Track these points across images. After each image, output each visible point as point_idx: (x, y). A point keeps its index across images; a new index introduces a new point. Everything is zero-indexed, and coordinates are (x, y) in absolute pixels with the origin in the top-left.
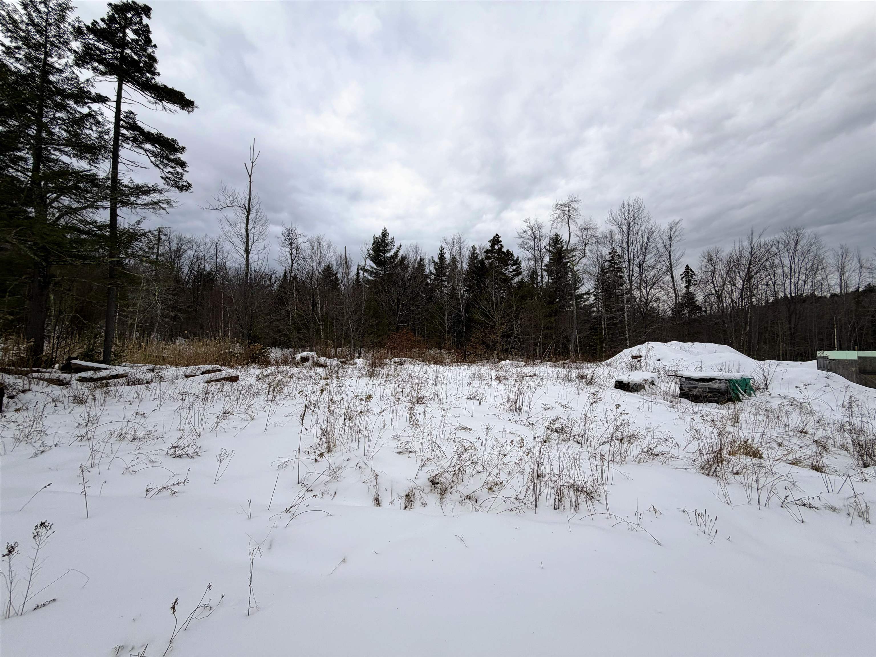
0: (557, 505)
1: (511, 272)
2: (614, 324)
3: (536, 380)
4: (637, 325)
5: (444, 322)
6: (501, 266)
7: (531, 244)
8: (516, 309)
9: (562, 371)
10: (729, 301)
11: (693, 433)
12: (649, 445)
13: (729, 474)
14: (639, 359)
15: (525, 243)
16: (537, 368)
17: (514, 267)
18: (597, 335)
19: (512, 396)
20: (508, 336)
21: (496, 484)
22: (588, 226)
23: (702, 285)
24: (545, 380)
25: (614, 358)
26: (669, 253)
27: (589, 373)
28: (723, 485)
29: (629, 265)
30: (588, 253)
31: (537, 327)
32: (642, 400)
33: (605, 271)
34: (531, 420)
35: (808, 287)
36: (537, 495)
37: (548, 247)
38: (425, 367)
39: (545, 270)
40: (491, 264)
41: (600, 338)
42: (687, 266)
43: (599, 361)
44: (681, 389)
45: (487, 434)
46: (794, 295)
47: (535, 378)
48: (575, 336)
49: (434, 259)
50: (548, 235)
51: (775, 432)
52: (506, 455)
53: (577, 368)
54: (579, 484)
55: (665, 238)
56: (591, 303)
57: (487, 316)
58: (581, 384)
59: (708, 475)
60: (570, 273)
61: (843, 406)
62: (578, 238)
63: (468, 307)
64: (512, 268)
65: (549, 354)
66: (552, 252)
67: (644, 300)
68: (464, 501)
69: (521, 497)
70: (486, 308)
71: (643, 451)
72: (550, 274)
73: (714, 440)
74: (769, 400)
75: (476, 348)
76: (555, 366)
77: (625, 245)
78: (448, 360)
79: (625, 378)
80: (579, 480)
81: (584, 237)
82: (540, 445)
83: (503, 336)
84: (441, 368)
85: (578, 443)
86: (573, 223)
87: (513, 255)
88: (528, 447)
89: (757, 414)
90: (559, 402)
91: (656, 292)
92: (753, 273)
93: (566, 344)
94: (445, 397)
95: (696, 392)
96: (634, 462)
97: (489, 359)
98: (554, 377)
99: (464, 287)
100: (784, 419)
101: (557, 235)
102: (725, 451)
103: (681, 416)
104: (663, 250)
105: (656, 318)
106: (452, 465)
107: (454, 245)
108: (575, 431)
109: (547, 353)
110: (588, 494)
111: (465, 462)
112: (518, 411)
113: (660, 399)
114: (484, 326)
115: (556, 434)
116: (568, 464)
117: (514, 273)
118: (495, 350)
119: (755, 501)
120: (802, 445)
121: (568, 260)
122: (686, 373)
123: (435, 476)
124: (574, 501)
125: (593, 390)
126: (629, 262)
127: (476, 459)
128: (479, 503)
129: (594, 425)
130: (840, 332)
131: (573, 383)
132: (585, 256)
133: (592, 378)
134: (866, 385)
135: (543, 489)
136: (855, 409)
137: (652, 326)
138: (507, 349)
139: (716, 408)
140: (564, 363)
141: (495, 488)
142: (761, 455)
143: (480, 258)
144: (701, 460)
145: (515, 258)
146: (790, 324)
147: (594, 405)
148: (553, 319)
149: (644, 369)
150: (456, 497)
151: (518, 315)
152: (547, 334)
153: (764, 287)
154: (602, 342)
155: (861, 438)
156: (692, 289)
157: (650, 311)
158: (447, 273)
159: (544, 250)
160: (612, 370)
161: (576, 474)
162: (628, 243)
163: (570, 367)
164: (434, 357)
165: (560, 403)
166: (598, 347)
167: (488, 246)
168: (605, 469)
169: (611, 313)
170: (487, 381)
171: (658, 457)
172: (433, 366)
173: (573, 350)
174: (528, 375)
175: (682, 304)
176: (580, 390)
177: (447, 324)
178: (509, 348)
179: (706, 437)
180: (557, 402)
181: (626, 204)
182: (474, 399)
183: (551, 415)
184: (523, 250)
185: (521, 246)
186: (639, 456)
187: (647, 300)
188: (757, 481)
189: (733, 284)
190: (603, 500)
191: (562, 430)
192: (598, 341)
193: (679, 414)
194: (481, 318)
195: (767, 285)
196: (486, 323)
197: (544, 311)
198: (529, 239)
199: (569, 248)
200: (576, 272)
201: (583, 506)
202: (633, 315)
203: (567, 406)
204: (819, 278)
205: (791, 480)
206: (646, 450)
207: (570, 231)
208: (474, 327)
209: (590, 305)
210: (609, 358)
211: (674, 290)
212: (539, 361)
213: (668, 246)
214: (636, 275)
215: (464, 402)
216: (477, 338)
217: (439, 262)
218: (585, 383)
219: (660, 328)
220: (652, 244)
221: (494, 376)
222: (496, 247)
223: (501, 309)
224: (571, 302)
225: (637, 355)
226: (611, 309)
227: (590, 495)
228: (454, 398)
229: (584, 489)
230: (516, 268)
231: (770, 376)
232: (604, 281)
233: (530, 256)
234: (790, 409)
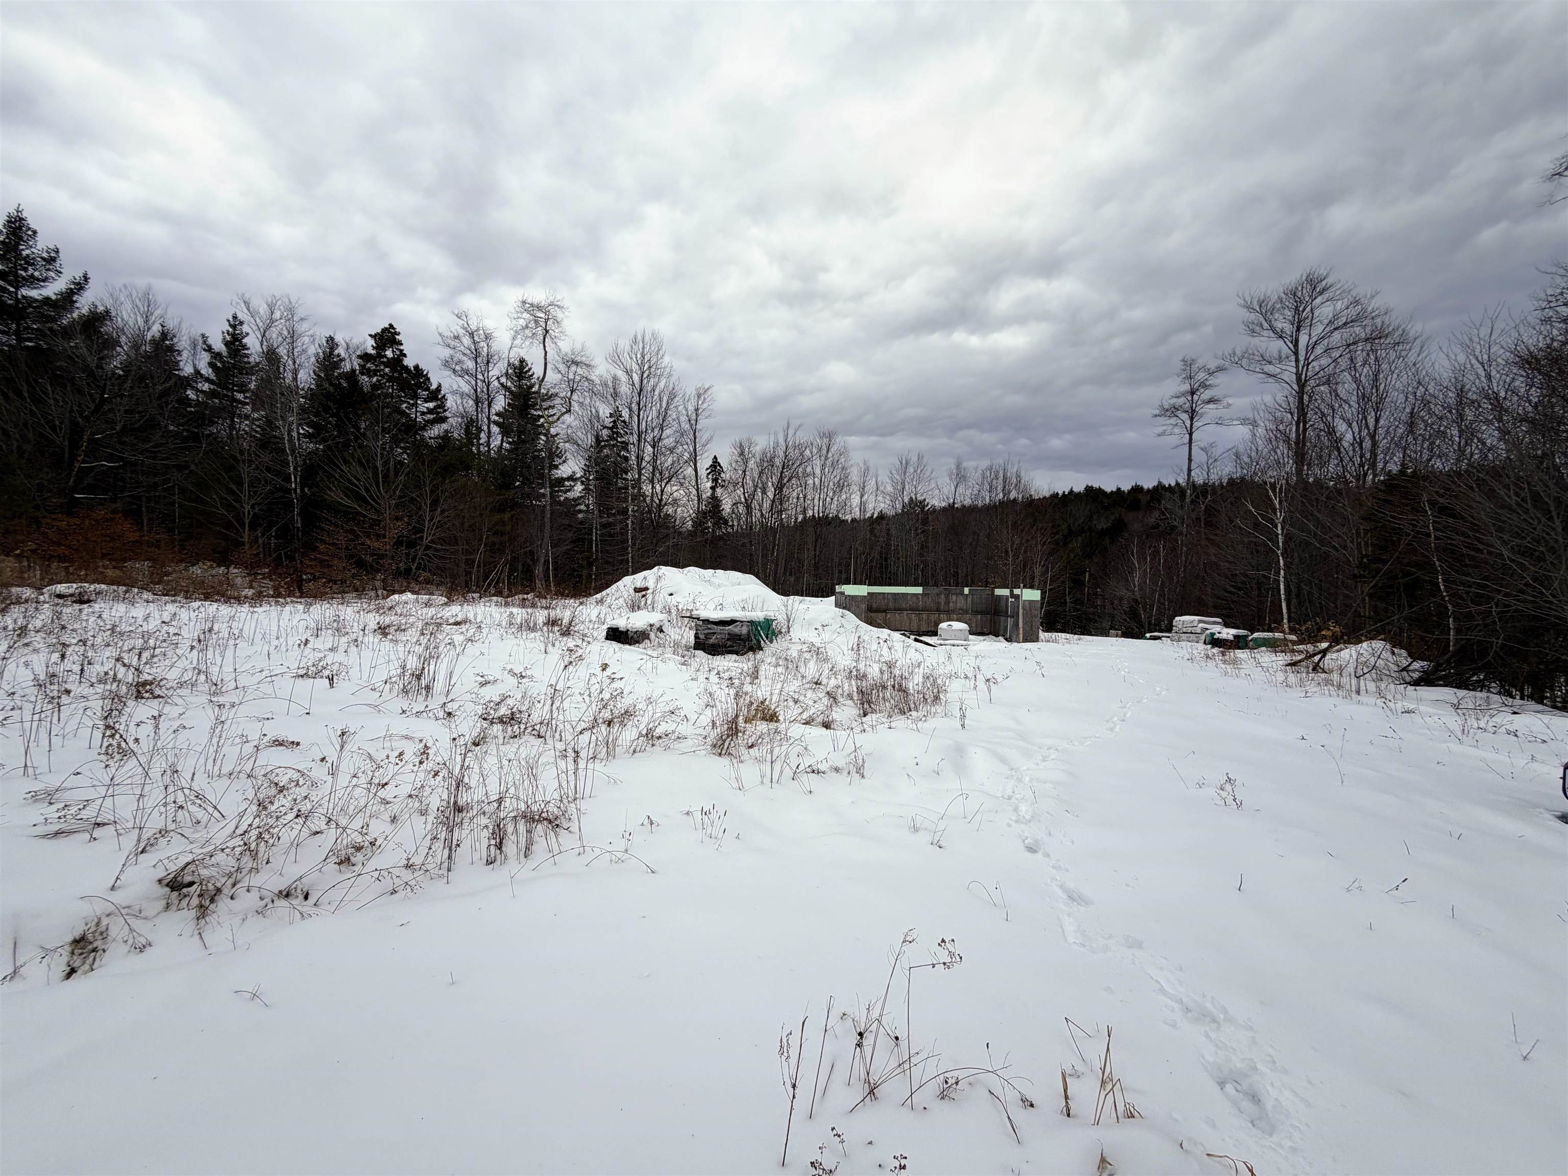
0: (493, 856)
1: (423, 413)
2: (611, 535)
3: (467, 630)
4: (645, 538)
5: (238, 500)
6: (399, 397)
7: (470, 365)
8: (432, 492)
9: (519, 613)
10: (759, 515)
11: (706, 699)
12: (649, 724)
13: (742, 749)
14: (644, 593)
15: (455, 359)
16: (470, 607)
17: (431, 405)
18: (584, 552)
19: (413, 663)
20: (412, 544)
21: (359, 849)
22: (578, 359)
23: (731, 488)
24: (485, 631)
25: (608, 591)
26: (695, 434)
27: (566, 616)
28: (736, 765)
29: (639, 441)
30: (575, 407)
31: (474, 531)
32: (645, 657)
33: (603, 444)
34: (450, 707)
35: (834, 506)
36: (452, 847)
37: (503, 380)
38: (171, 608)
39: (496, 423)
40: (375, 387)
41: (588, 558)
42: (715, 457)
43: (584, 596)
44: (696, 637)
45: (342, 747)
46: (821, 515)
47: (464, 628)
48: (546, 552)
49: (210, 341)
50: (505, 355)
51: (793, 686)
52: (386, 784)
53: (547, 608)
54: (535, 808)
55: (691, 408)
56: (576, 496)
57: (360, 498)
58: (551, 635)
59: (720, 754)
60: (543, 437)
61: (852, 650)
62: (560, 376)
63: (310, 472)
64: (426, 405)
65: (498, 582)
66: (511, 392)
67: (657, 501)
68: (270, 905)
69: (417, 860)
70: (358, 480)
71: (642, 736)
72: (505, 431)
73: (730, 705)
74: (790, 646)
75: (329, 566)
76: (507, 604)
77: (635, 407)
78: (250, 592)
79: (621, 623)
80: (536, 802)
81: (571, 376)
82: (463, 752)
83: (398, 543)
84: (225, 610)
85: (539, 736)
86: (553, 346)
87: (428, 379)
88: (439, 759)
89: (777, 665)
90: (508, 669)
91: (674, 490)
92: (786, 480)
93: (529, 566)
94: (229, 677)
95: (713, 640)
96: (627, 755)
97: (364, 590)
98: (504, 623)
99: (300, 425)
100: (802, 670)
101: (522, 361)
102: (741, 718)
103: (694, 676)
104: (686, 426)
105: (672, 530)
106: (239, 832)
107: (272, 321)
108: (536, 718)
109: (492, 580)
110: (550, 822)
111: (278, 818)
112: (424, 692)
113: (669, 654)
114: (353, 519)
115: (500, 727)
116: (517, 777)
117: (431, 417)
118: (378, 571)
119: (767, 780)
120: (816, 699)
121: (540, 413)
122: (705, 614)
123: (183, 869)
124: (524, 839)
125: (571, 643)
126: (639, 436)
127: (309, 806)
128: (312, 900)
129: (566, 704)
130: (856, 563)
131: (539, 633)
132: (570, 411)
133: (570, 624)
134: (871, 624)
135: (465, 833)
136: (862, 652)
137: (665, 542)
138: (408, 571)
139: (735, 661)
140: (524, 599)
141: (358, 858)
142: (777, 717)
143: (347, 367)
144: (714, 735)
145: (434, 387)
146: (815, 550)
147: (571, 668)
148: (507, 516)
149: (650, 607)
150: (247, 901)
151: (435, 503)
152: (494, 544)
153: (795, 500)
154: (590, 565)
155: (864, 684)
156: (719, 491)
157: (664, 519)
158: (252, 386)
159: (496, 383)
160: (604, 609)
161: (530, 793)
162: (639, 404)
163: (533, 606)
164: (203, 582)
165: (511, 671)
166: (585, 572)
167: (369, 346)
168: (581, 773)
169: (608, 517)
170: (354, 636)
171: (660, 741)
172: (196, 604)
173: (542, 576)
174: (451, 621)
175: (705, 513)
176: (550, 645)
177: (247, 508)
178: (414, 568)
179: (721, 702)
180: (504, 669)
181: (639, 338)
182: (317, 675)
183: (491, 693)
184: (450, 373)
185: (446, 364)
186: (635, 744)
187: (661, 500)
188: (772, 752)
189: (764, 492)
190: (574, 827)
191: (512, 719)
192: (585, 563)
193: (691, 672)
194: (346, 501)
195: (798, 498)
196: (359, 513)
197: (490, 499)
198: (464, 354)
199: (543, 391)
200: (553, 436)
201: (540, 845)
202: (640, 523)
203: (524, 674)
204: (844, 497)
205: (803, 744)
206: (644, 732)
207: (546, 359)
208: (327, 520)
209: (574, 500)
210: (601, 591)
211: (697, 490)
212: (476, 595)
213: (693, 422)
214: (647, 458)
215: (285, 685)
216: (334, 544)
217: (225, 354)
218: (558, 633)
219: (676, 545)
220: (672, 414)
221: (373, 625)
222: (389, 353)
223: (397, 487)
224: (542, 491)
225: (642, 586)
226: (608, 509)
227: (553, 823)
228: (259, 677)
229: (543, 815)
230: (435, 408)
231: (793, 615)
232: (599, 461)
233: (466, 388)
234: (807, 655)
